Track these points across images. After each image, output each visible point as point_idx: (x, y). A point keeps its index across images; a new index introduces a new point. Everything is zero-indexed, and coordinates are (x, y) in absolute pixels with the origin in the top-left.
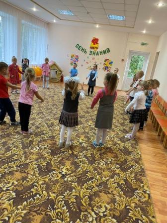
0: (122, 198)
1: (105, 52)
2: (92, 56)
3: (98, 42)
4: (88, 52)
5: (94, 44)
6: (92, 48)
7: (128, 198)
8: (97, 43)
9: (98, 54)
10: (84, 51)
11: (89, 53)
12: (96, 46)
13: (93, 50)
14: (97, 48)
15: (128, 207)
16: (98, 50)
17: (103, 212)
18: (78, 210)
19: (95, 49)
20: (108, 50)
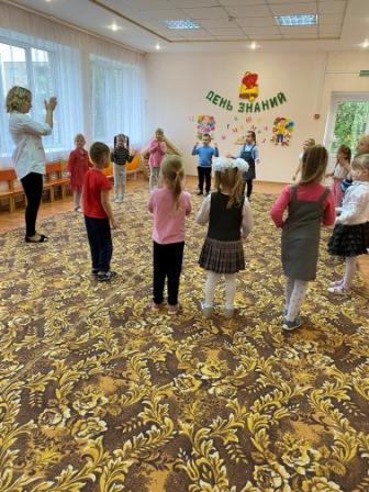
0: (347, 433)
1: (273, 103)
2: (245, 115)
3: (257, 82)
4: (236, 107)
5: (249, 87)
6: (243, 96)
7: (361, 434)
8: (254, 85)
9: (257, 108)
10: (226, 104)
11: (238, 107)
12: (252, 91)
13: (246, 101)
14: (255, 96)
15: (363, 455)
16: (259, 100)
17: (306, 467)
18: (245, 461)
19: (252, 98)
20: (282, 98)
